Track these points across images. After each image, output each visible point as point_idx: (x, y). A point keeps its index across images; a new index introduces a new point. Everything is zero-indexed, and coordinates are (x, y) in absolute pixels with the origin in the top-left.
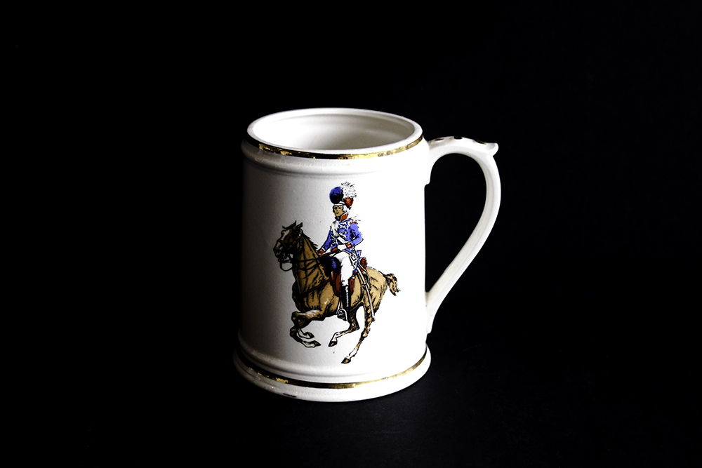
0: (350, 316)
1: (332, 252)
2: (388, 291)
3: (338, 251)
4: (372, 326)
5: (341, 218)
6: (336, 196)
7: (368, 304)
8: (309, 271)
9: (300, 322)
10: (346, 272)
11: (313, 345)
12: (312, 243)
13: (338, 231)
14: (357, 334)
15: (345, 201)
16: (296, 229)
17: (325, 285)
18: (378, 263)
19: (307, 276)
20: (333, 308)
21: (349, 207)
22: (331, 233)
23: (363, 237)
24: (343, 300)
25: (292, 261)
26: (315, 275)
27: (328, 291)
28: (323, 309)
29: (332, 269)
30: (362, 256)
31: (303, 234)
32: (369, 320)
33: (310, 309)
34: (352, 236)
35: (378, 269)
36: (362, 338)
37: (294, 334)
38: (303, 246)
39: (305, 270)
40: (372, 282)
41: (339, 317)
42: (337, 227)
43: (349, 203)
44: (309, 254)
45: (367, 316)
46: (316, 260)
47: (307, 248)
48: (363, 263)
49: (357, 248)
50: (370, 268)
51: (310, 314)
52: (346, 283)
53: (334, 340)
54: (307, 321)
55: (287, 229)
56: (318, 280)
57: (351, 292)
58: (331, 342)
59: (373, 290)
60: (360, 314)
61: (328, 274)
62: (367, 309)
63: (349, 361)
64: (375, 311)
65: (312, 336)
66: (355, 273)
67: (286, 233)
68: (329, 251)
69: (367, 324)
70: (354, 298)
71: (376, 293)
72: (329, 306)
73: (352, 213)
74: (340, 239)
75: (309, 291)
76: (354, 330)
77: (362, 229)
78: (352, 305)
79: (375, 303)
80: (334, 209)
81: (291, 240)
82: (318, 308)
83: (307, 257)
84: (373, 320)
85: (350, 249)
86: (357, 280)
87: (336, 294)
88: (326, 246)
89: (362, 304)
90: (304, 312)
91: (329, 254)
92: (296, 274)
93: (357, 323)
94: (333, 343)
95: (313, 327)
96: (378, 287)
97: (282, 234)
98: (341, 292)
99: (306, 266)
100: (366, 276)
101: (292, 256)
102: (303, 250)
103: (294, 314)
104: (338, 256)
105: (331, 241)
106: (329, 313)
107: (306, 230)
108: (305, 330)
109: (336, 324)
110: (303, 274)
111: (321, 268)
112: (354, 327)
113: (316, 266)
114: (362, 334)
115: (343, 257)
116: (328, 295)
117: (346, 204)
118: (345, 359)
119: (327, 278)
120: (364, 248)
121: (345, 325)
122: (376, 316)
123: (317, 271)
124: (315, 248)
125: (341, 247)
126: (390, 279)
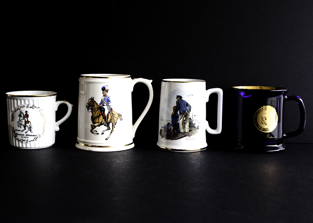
0: (108, 125)
1: (102, 106)
2: (119, 119)
3: (104, 105)
4: (114, 129)
5: (105, 96)
6: (103, 89)
7: (113, 122)
8: (96, 112)
9: (93, 127)
10: (106, 112)
11: (97, 134)
12: (97, 103)
13: (104, 99)
14: (110, 131)
15: (106, 90)
16: (92, 99)
17: (100, 116)
18: (116, 110)
19: (95, 113)
20: (103, 123)
21: (107, 92)
22: (102, 100)
23: (111, 101)
24: (105, 120)
25: (91, 109)
26: (98, 113)
27: (101, 117)
28: (100, 123)
29: (102, 111)
30: (111, 107)
31: (94, 101)
32: (113, 127)
33: (96, 123)
34: (108, 101)
35: (116, 112)
36: (111, 132)
37: (91, 131)
38: (94, 104)
39: (95, 111)
40: (114, 115)
41: (104, 125)
42: (104, 98)
43: (107, 91)
44: (96, 106)
45: (113, 126)
46: (98, 108)
47: (95, 105)
48: (111, 109)
49: (109, 105)
50: (113, 111)
51: (96, 125)
52: (106, 115)
53: (103, 132)
54: (95, 127)
55: (90, 99)
56: (98, 114)
57: (108, 118)
58: (102, 133)
59: (114, 118)
60: (111, 125)
61: (101, 112)
62: (113, 124)
63: (108, 139)
64: (115, 125)
65: (97, 131)
66: (109, 112)
67: (90, 101)
68: (101, 105)
69: (113, 128)
70: (109, 120)
71: (115, 119)
72: (101, 122)
73: (108, 94)
74: (104, 102)
75: (96, 118)
76: (109, 130)
77: (111, 99)
78: (108, 122)
79: (115, 122)
80: (103, 93)
81: (91, 103)
82: (98, 123)
83: (95, 108)
84: (115, 127)
85: (107, 105)
86: (109, 114)
87: (103, 118)
88: (100, 104)
89: (111, 122)
91: (101, 106)
92: (92, 113)
93: (110, 128)
94: (103, 134)
95: (97, 129)
96: (116, 117)
97: (88, 101)
98: (105, 118)
99: (95, 110)
100: (112, 113)
101: (91, 107)
102: (94, 105)
103: (91, 125)
104: (104, 107)
105: (102, 102)
106: (101, 124)
107: (95, 99)
108: (94, 130)
109: (103, 128)
110: (94, 112)
111: (99, 110)
112: (109, 129)
113: (98, 110)
114: (111, 131)
115: (105, 107)
116: (101, 119)
117: (106, 91)
118: (106, 139)
119: (101, 113)
120: (112, 105)
121: (106, 128)
122: (115, 126)
123: (98, 111)
124: (97, 105)
125: (105, 104)
126: (120, 115)
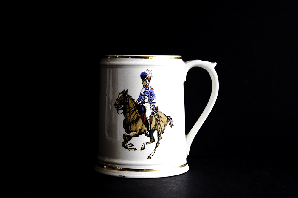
1: (142, 103)
2: (168, 125)
3: (145, 103)
4: (161, 141)
5: (146, 86)
6: (144, 76)
8: (131, 113)
9: (127, 138)
10: (149, 113)
11: (133, 150)
12: (132, 99)
13: (144, 93)
14: (154, 144)
15: (147, 78)
16: (125, 93)
17: (138, 119)
18: (163, 110)
19: (130, 115)
20: (143, 130)
21: (149, 81)
22: (141, 94)
23: (156, 96)
24: (147, 126)
25: (123, 109)
26: (134, 115)
27: (140, 122)
28: (138, 131)
29: (142, 111)
30: (156, 105)
31: (128, 95)
32: (160, 138)
33: (131, 132)
34: (151, 95)
35: (163, 113)
36: (157, 147)
37: (124, 145)
38: (128, 101)
39: (129, 112)
40: (161, 119)
41: (145, 135)
42: (144, 91)
43: (149, 79)
44: (131, 104)
46: (134, 107)
47: (130, 102)
48: (156, 109)
49: (153, 101)
50: (160, 112)
51: (132, 134)
52: (148, 118)
53: (143, 147)
54: (130, 138)
55: (121, 93)
56: (135, 117)
57: (151, 123)
58: (142, 148)
60: (155, 134)
61: (140, 114)
62: (158, 132)
63: (151, 158)
64: (162, 134)
65: (133, 145)
66: (153, 114)
67: (120, 96)
68: (140, 102)
69: (159, 140)
70: (153, 126)
71: (163, 125)
72: (141, 129)
73: (151, 84)
74: (145, 96)
75: (131, 122)
76: (152, 142)
77: (155, 92)
78: (151, 129)
79: (162, 129)
80: (143, 82)
81: (123, 98)
82: (136, 131)
83: (130, 106)
84: (161, 138)
85: (150, 101)
86: (153, 117)
87: (144, 123)
88: (139, 100)
89: (156, 129)
90: (129, 133)
91: (140, 104)
92: (125, 115)
93: (154, 139)
94: (143, 149)
95: (133, 141)
96: (164, 121)
97: (118, 96)
98: (147, 123)
99: (130, 110)
100: (158, 115)
101: (123, 106)
102: (128, 102)
103: (124, 135)
104: (145, 105)
105: (141, 98)
106: (141, 133)
107: (129, 93)
108: (129, 142)
109: (144, 139)
110: (128, 114)
111: (137, 111)
112: (153, 141)
113: (134, 110)
114: (157, 144)
115: (147, 105)
116: (140, 124)
117: (148, 80)
118: (149, 157)
119: (139, 116)
120: (157, 101)
121: (148, 139)
122: (163, 136)
123: (135, 112)
124: (134, 101)
125: (146, 101)
126: (169, 119)
